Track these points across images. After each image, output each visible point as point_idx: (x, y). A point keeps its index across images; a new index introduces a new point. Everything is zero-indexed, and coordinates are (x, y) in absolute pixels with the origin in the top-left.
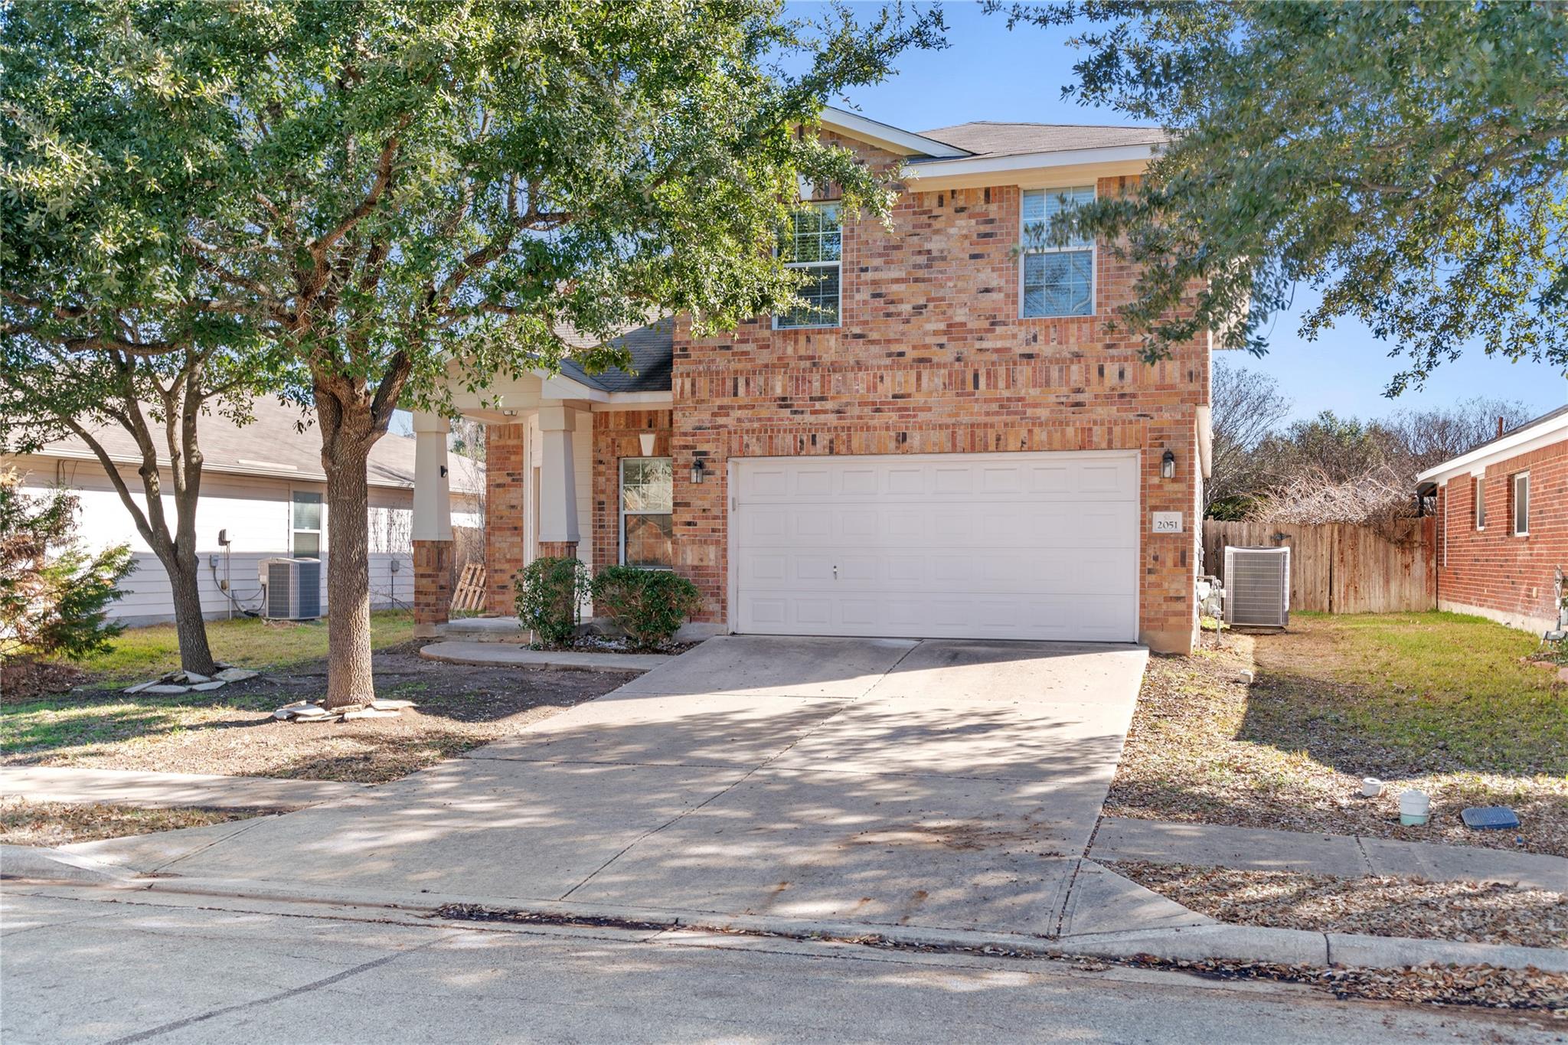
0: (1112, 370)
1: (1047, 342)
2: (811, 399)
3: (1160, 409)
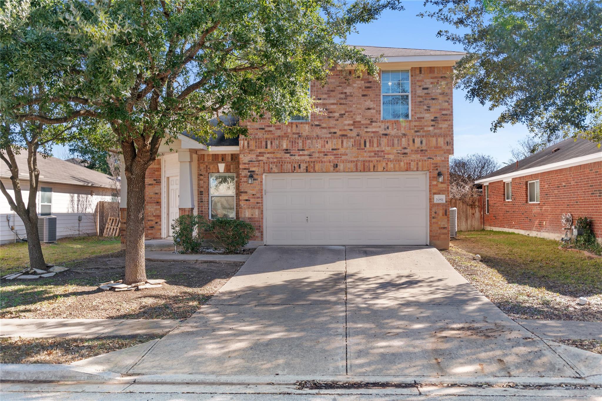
0: (418, 141)
1: (393, 129)
2: (298, 150)
3: (436, 156)
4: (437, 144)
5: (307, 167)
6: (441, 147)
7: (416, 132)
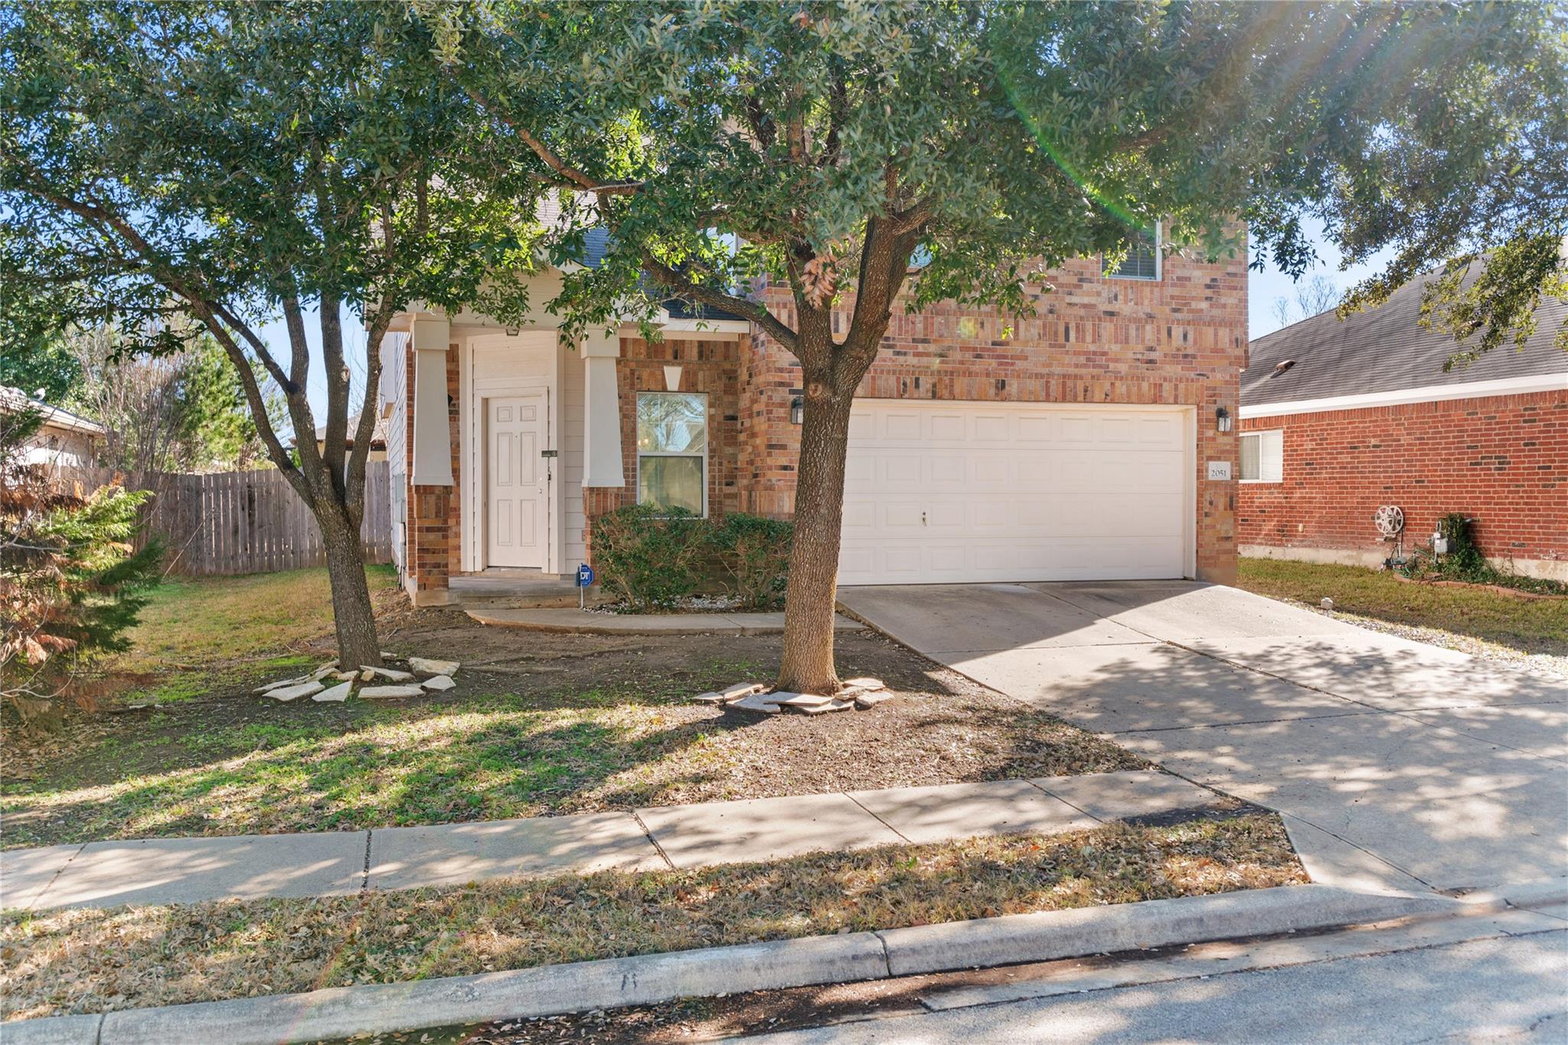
0: (1177, 332)
1: (1126, 302)
2: (914, 340)
3: (1213, 370)
4: (1216, 342)
5: (934, 386)
6: (1223, 351)
7: (1175, 310)
